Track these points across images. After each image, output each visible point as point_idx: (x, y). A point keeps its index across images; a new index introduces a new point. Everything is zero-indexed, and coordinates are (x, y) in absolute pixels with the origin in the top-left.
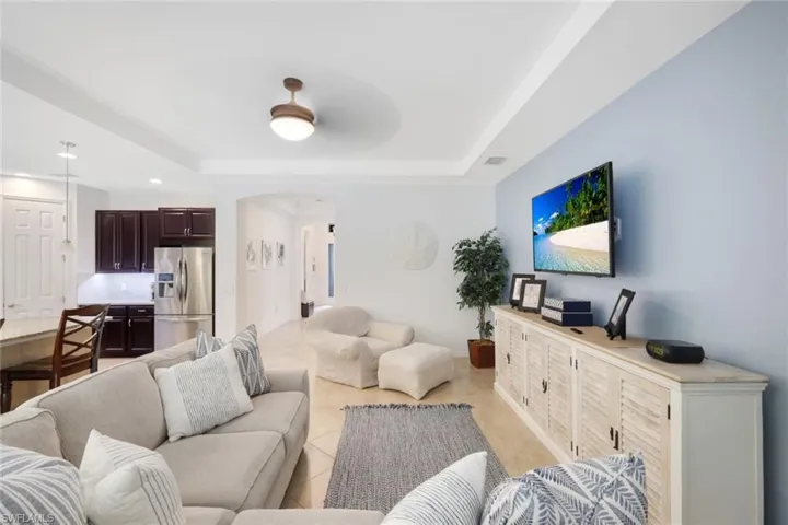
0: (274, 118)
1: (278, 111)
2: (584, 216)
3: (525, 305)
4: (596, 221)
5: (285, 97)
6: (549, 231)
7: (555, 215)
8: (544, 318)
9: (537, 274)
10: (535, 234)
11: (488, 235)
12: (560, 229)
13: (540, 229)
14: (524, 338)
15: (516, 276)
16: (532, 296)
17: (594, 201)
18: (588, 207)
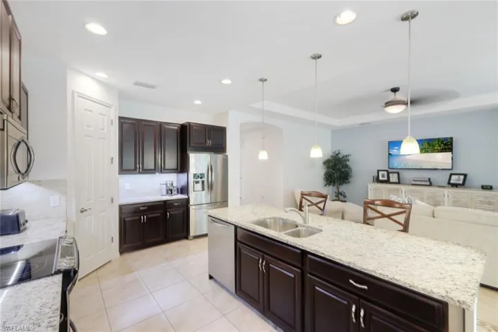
1: (388, 104)
2: (437, 149)
3: (391, 181)
5: (392, 96)
8: (413, 184)
9: (390, 170)
10: (390, 154)
14: (403, 192)
15: (378, 171)
16: (394, 178)
17: (445, 145)
18: (440, 146)
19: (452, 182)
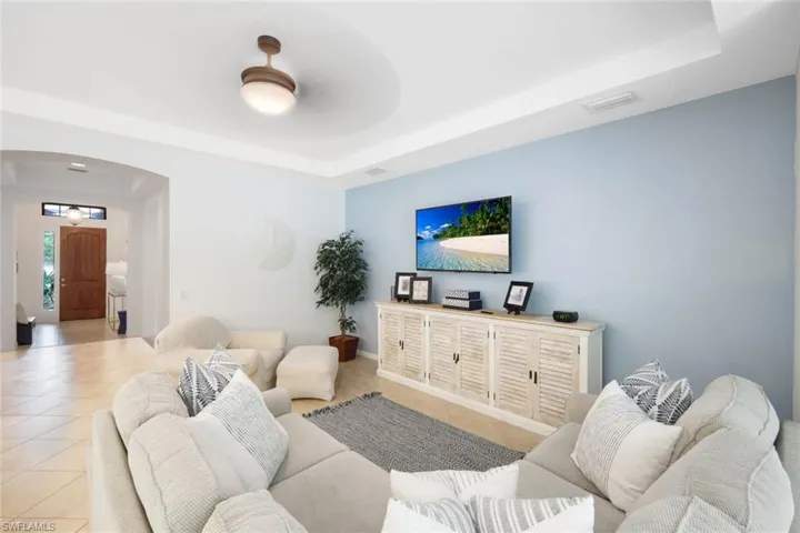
0: (245, 83)
1: (251, 75)
2: (481, 229)
3: (415, 297)
4: (492, 234)
6: (437, 237)
7: (446, 225)
8: (445, 307)
9: (418, 272)
10: (418, 238)
11: (348, 237)
12: (452, 236)
13: (426, 234)
14: (427, 324)
15: (398, 275)
16: (421, 290)
17: (492, 220)
18: (484, 223)
19: (510, 302)
